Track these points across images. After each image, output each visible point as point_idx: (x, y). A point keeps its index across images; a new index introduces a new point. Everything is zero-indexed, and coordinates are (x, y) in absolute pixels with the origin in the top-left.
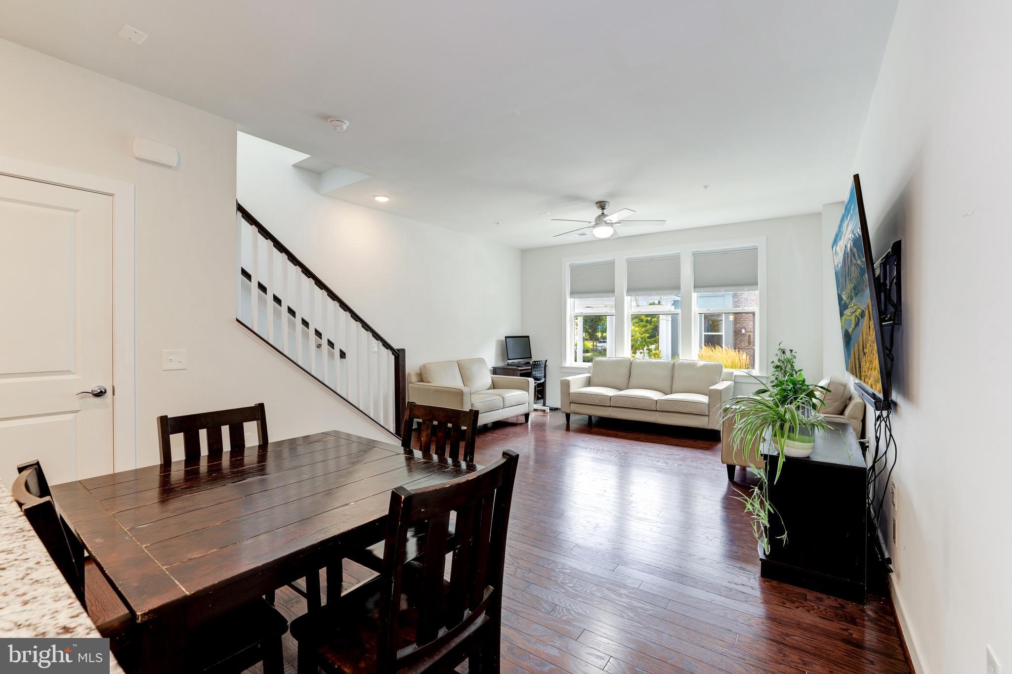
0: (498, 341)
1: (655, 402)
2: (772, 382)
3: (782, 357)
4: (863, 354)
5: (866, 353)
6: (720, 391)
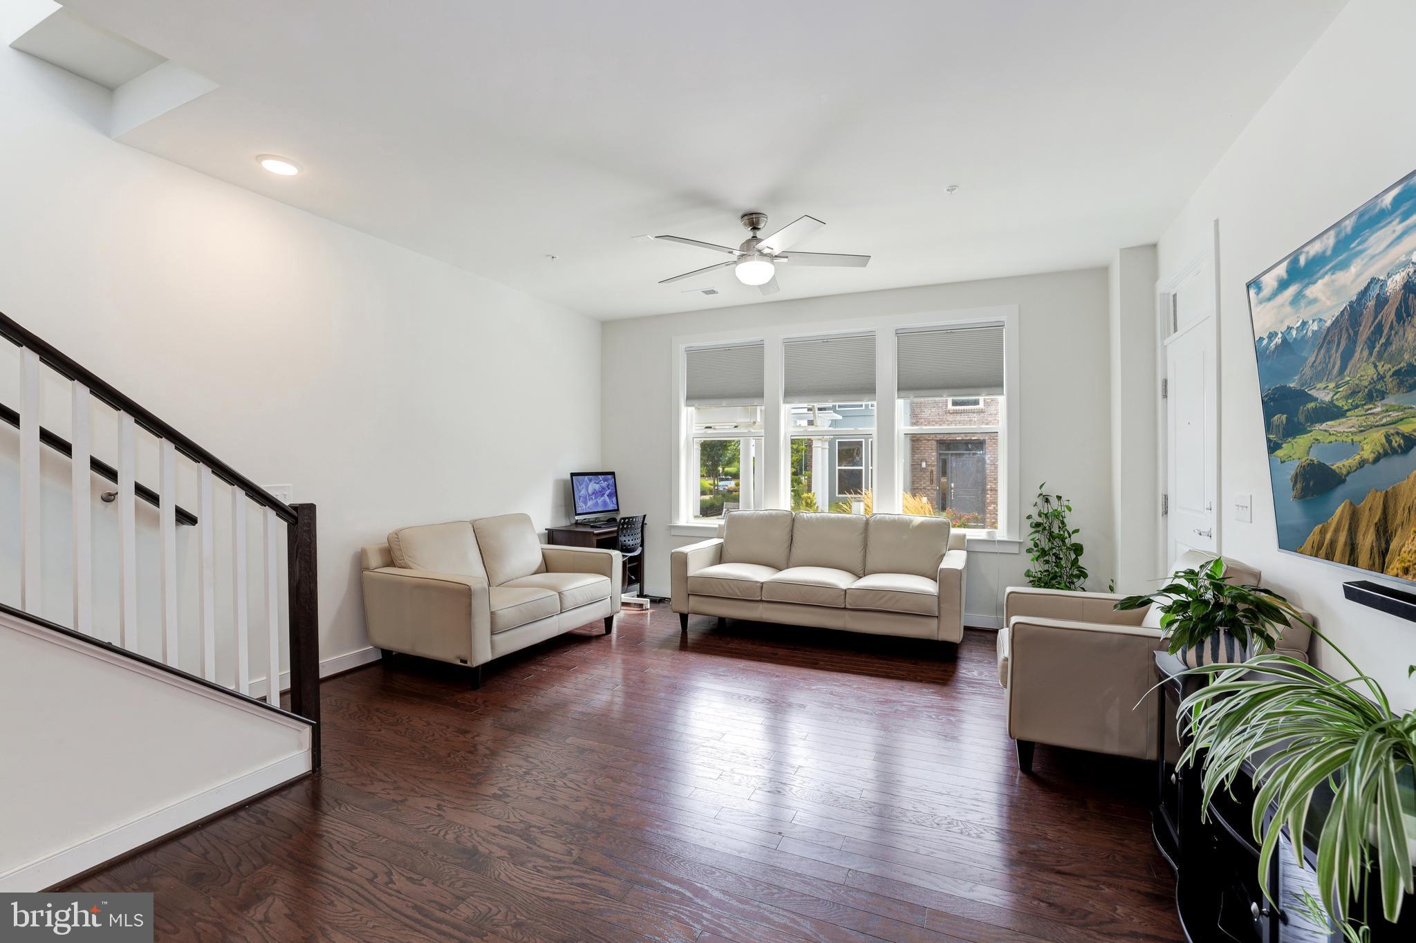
0: (557, 482)
1: (843, 593)
2: (1029, 551)
3: (1045, 509)
6: (960, 572)
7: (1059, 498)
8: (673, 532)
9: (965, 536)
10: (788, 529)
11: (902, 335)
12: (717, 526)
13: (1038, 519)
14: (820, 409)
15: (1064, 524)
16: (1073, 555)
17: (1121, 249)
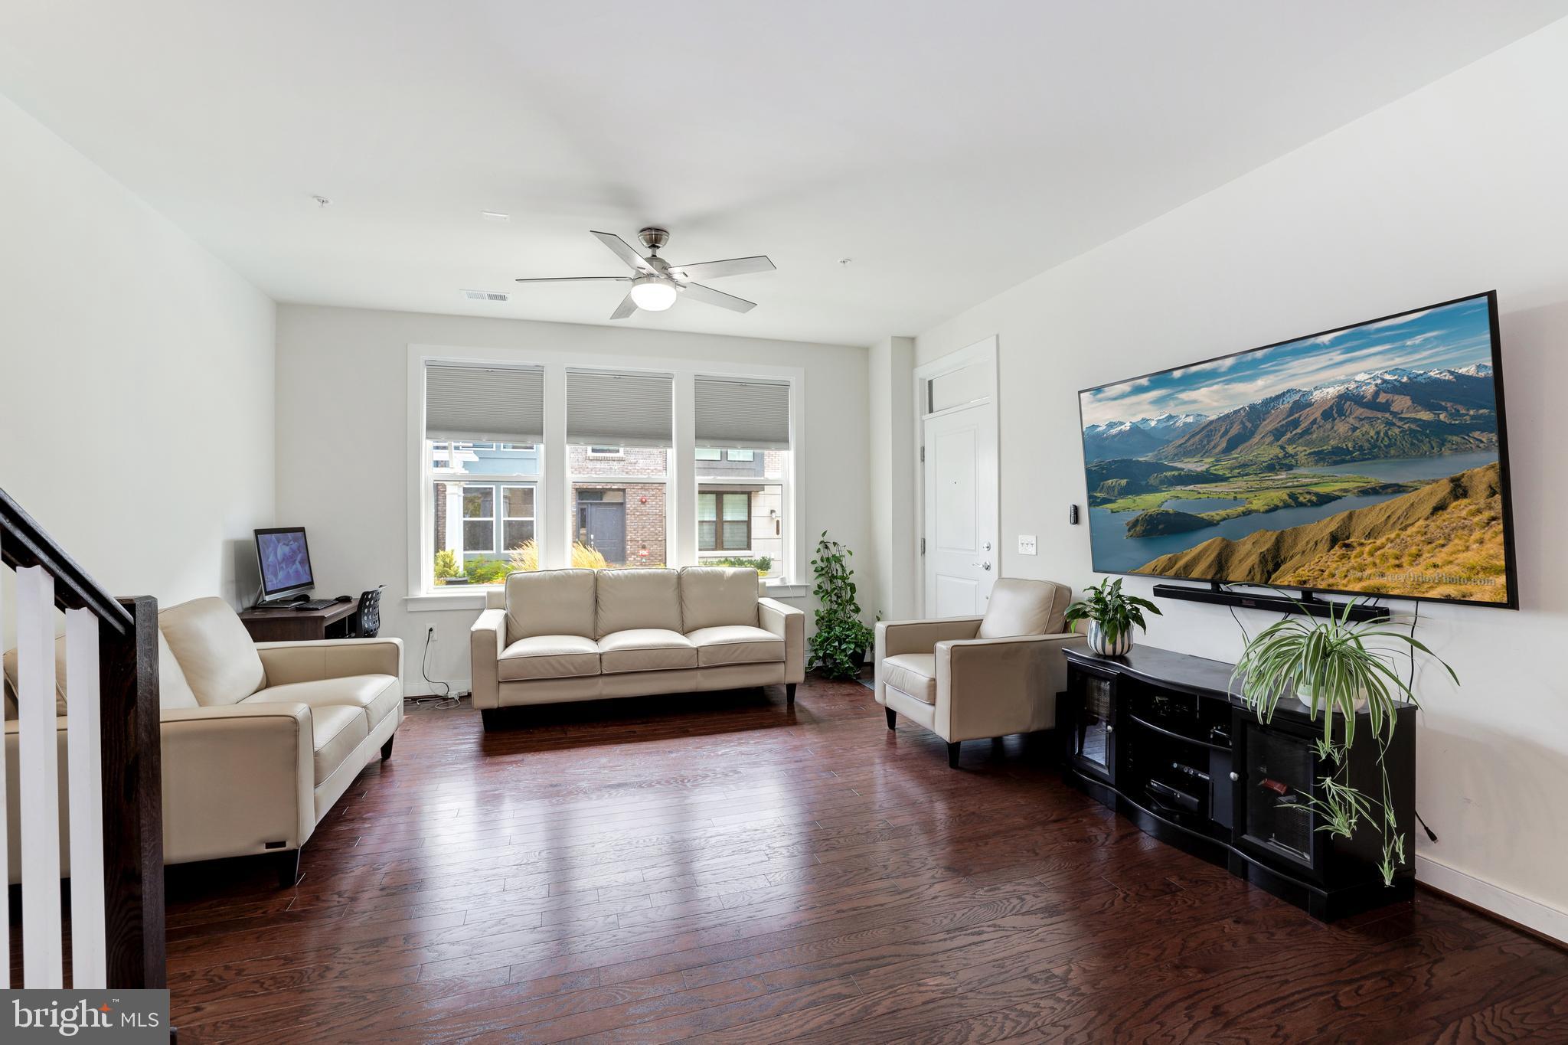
2: (816, 593)
3: (826, 554)
4: (1323, 546)
5: (1362, 544)
6: (803, 616)
7: (835, 544)
8: (411, 607)
9: (765, 583)
10: (592, 591)
11: (702, 384)
12: (485, 594)
13: (820, 564)
14: (457, 448)
15: (842, 566)
16: (849, 593)
17: (892, 337)
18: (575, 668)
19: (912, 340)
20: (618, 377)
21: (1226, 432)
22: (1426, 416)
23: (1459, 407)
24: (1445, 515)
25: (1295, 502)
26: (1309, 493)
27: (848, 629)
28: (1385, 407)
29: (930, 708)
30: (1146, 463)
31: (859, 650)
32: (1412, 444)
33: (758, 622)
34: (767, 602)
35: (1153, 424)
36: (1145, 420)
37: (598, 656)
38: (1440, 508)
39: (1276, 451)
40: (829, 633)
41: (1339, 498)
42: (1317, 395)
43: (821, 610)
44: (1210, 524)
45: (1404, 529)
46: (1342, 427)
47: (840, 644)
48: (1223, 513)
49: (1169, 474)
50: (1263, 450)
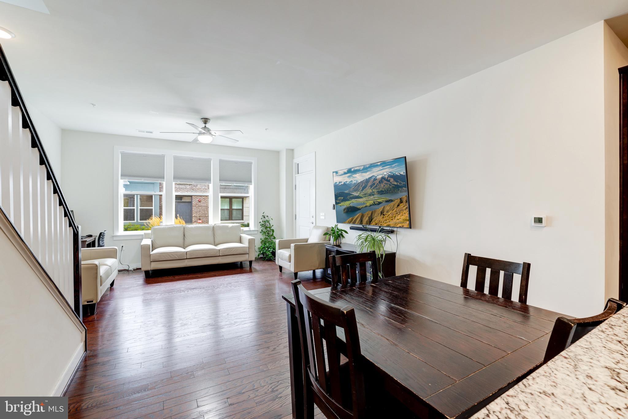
1: (219, 250)
2: (261, 232)
3: (264, 220)
4: (380, 215)
5: (386, 214)
6: (254, 239)
7: (267, 216)
8: (115, 239)
9: (243, 229)
10: (182, 232)
11: (222, 162)
12: (143, 234)
13: (262, 223)
15: (269, 224)
16: (272, 233)
17: (286, 149)
18: (178, 256)
19: (293, 150)
20: (192, 159)
21: (362, 185)
22: (396, 183)
23: (401, 182)
24: (399, 207)
25: (374, 204)
26: (377, 202)
27: (271, 244)
28: (389, 181)
29: (290, 263)
30: (347, 193)
31: (274, 251)
32: (394, 190)
33: (240, 242)
34: (243, 235)
35: (348, 183)
36: (346, 182)
37: (186, 252)
38: (398, 205)
39: (371, 191)
40: (265, 245)
41: (382, 203)
42: (378, 177)
43: (262, 238)
44: (359, 209)
45: (393, 211)
46: (382, 185)
47: (268, 249)
48: (362, 206)
49: (351, 196)
50: (369, 190)
